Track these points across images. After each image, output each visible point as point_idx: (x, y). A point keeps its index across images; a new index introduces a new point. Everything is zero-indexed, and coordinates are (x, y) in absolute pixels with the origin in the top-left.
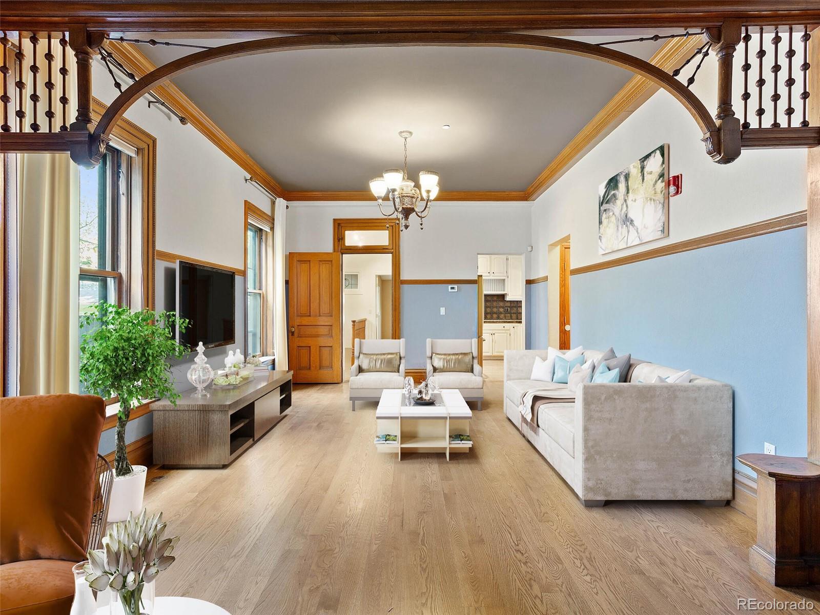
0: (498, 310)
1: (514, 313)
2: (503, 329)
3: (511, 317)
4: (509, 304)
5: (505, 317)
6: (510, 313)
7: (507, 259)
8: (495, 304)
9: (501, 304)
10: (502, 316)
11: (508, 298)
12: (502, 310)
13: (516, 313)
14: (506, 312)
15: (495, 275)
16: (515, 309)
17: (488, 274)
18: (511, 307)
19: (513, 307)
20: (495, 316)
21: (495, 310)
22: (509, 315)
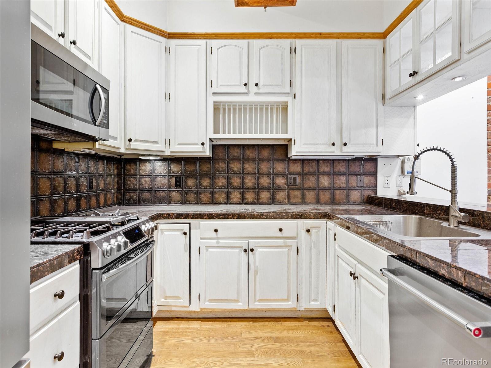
0: (273, 181)
1: (310, 189)
2: (279, 234)
3: (303, 197)
4: (297, 168)
5: (289, 197)
6: (302, 189)
7: (293, 51)
8: (264, 167)
9: (280, 167)
10: (281, 195)
11: (295, 152)
12: (280, 181)
13: (314, 189)
14: (291, 186)
15: (262, 89)
16: (313, 179)
17: (243, 89)
18: (302, 174)
19: (307, 174)
20: (265, 195)
21: (265, 181)
22: (298, 193)
